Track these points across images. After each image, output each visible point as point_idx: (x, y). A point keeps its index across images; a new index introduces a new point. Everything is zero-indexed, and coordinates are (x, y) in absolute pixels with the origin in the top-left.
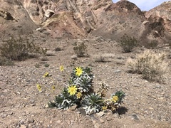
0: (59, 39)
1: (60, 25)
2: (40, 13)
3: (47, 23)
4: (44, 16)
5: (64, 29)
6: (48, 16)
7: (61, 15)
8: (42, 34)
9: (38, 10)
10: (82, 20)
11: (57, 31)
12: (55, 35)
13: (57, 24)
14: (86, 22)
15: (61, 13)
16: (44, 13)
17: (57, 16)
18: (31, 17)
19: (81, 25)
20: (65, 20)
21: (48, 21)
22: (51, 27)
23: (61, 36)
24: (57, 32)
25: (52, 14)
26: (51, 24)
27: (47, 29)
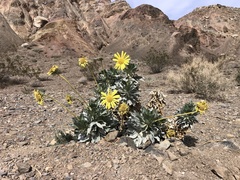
0: (56, 58)
1: (58, 38)
2: (26, 20)
3: (37, 36)
4: (32, 26)
5: (64, 44)
6: (39, 26)
7: (59, 25)
8: (30, 51)
9: (23, 16)
10: (90, 32)
11: (53, 47)
12: (50, 53)
13: (52, 37)
14: (96, 34)
15: (59, 21)
16: (32, 21)
17: (52, 25)
18: (12, 26)
19: (89, 38)
20: (64, 31)
21: (39, 32)
22: (44, 42)
23: (59, 54)
24: (54, 49)
25: (44, 23)
26: (43, 38)
27: (38, 44)
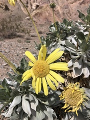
0: (42, 25)
1: (43, 15)
2: (29, 5)
3: (33, 14)
4: (31, 8)
5: (46, 18)
6: (34, 8)
7: (44, 7)
8: (29, 21)
9: (27, 3)
10: (61, 12)
11: (41, 20)
12: (39, 23)
13: (41, 14)
14: (64, 13)
15: (45, 5)
16: (31, 5)
17: (41, 8)
18: (22, 8)
19: (60, 15)
20: (47, 11)
21: (34, 12)
22: (36, 17)
23: (43, 23)
25: (37, 6)
26: (36, 14)
27: (34, 17)
